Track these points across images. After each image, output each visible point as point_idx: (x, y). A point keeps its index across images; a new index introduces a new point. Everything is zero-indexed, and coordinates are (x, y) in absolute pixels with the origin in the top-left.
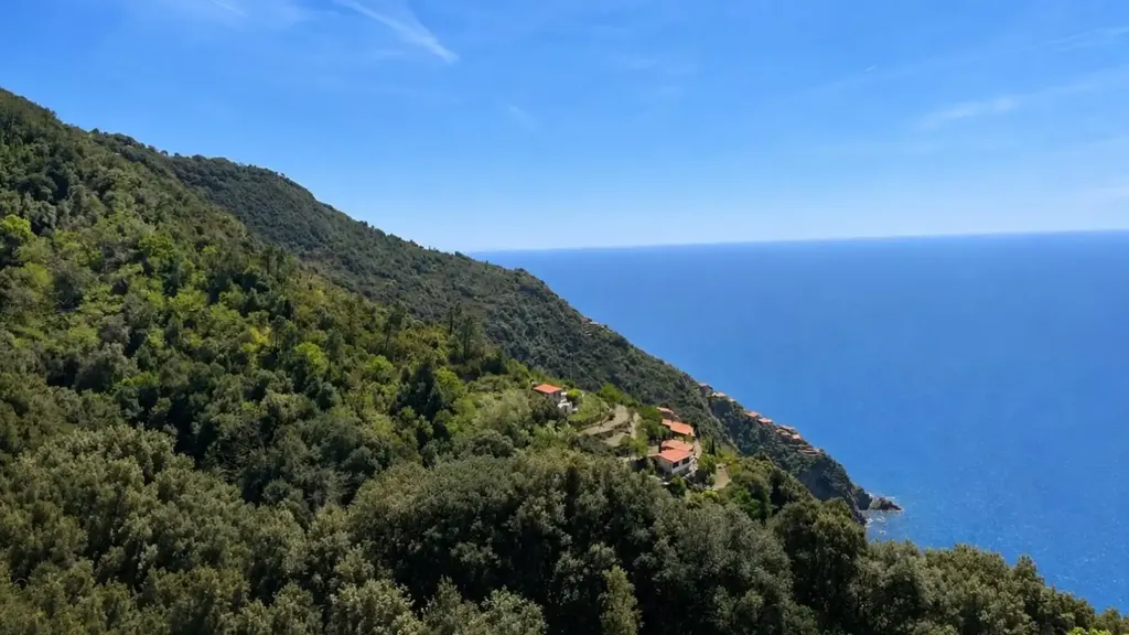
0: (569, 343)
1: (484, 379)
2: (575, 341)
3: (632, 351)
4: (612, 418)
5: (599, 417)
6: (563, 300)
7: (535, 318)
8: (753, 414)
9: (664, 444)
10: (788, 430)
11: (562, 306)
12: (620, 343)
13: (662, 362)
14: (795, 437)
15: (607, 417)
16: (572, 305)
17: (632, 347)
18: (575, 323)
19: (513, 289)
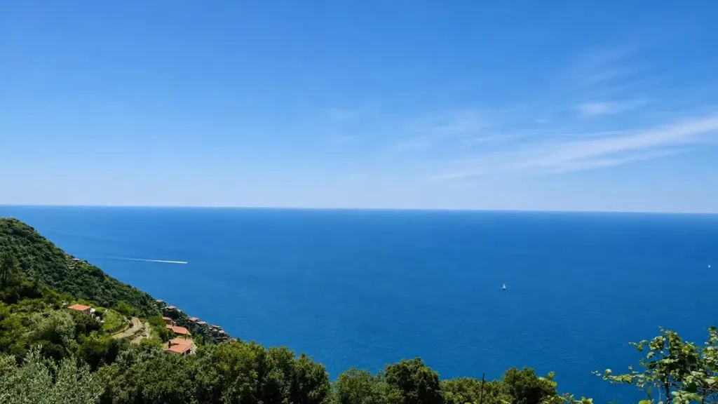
0: (56, 274)
1: (23, 302)
2: (60, 273)
3: (107, 279)
4: (131, 326)
5: (121, 327)
6: (51, 243)
7: (25, 255)
8: (193, 319)
9: (172, 341)
10: (217, 328)
11: (50, 246)
12: (97, 273)
13: (129, 287)
14: (221, 332)
15: (128, 326)
16: (57, 246)
17: (107, 276)
18: (60, 259)
19: (7, 233)
